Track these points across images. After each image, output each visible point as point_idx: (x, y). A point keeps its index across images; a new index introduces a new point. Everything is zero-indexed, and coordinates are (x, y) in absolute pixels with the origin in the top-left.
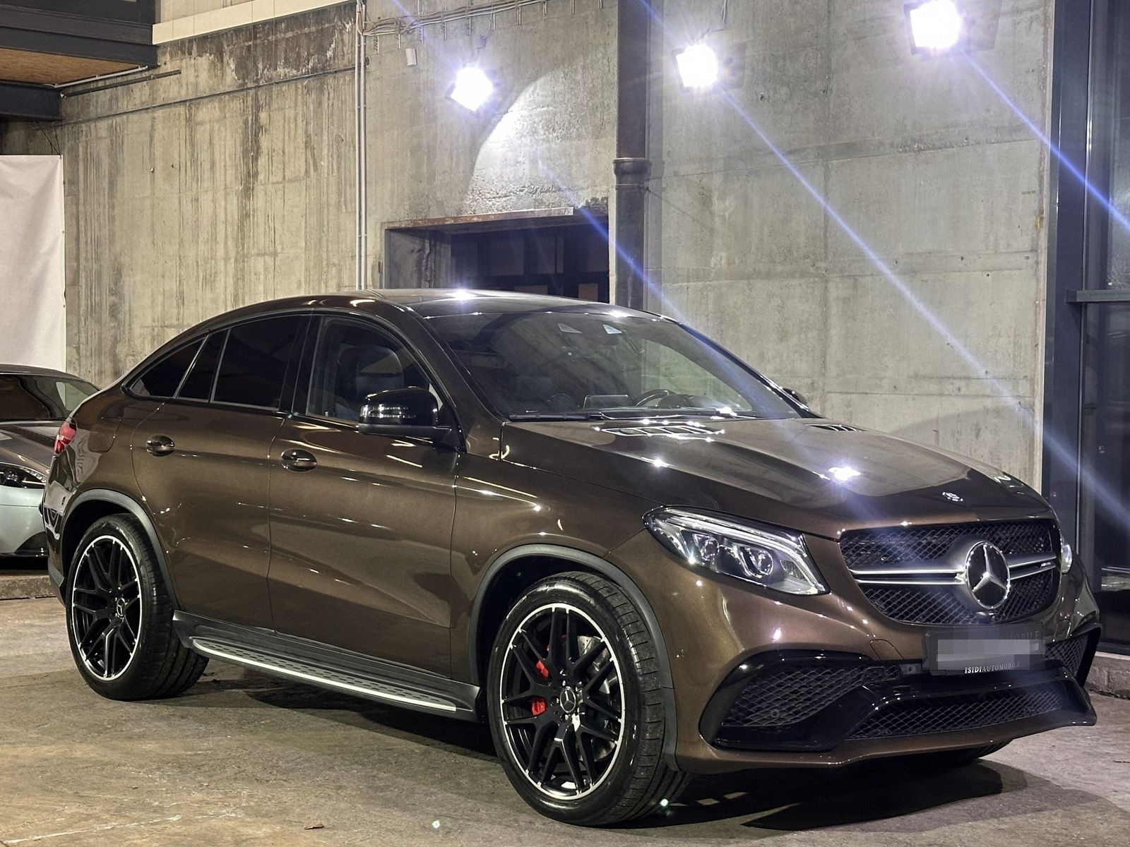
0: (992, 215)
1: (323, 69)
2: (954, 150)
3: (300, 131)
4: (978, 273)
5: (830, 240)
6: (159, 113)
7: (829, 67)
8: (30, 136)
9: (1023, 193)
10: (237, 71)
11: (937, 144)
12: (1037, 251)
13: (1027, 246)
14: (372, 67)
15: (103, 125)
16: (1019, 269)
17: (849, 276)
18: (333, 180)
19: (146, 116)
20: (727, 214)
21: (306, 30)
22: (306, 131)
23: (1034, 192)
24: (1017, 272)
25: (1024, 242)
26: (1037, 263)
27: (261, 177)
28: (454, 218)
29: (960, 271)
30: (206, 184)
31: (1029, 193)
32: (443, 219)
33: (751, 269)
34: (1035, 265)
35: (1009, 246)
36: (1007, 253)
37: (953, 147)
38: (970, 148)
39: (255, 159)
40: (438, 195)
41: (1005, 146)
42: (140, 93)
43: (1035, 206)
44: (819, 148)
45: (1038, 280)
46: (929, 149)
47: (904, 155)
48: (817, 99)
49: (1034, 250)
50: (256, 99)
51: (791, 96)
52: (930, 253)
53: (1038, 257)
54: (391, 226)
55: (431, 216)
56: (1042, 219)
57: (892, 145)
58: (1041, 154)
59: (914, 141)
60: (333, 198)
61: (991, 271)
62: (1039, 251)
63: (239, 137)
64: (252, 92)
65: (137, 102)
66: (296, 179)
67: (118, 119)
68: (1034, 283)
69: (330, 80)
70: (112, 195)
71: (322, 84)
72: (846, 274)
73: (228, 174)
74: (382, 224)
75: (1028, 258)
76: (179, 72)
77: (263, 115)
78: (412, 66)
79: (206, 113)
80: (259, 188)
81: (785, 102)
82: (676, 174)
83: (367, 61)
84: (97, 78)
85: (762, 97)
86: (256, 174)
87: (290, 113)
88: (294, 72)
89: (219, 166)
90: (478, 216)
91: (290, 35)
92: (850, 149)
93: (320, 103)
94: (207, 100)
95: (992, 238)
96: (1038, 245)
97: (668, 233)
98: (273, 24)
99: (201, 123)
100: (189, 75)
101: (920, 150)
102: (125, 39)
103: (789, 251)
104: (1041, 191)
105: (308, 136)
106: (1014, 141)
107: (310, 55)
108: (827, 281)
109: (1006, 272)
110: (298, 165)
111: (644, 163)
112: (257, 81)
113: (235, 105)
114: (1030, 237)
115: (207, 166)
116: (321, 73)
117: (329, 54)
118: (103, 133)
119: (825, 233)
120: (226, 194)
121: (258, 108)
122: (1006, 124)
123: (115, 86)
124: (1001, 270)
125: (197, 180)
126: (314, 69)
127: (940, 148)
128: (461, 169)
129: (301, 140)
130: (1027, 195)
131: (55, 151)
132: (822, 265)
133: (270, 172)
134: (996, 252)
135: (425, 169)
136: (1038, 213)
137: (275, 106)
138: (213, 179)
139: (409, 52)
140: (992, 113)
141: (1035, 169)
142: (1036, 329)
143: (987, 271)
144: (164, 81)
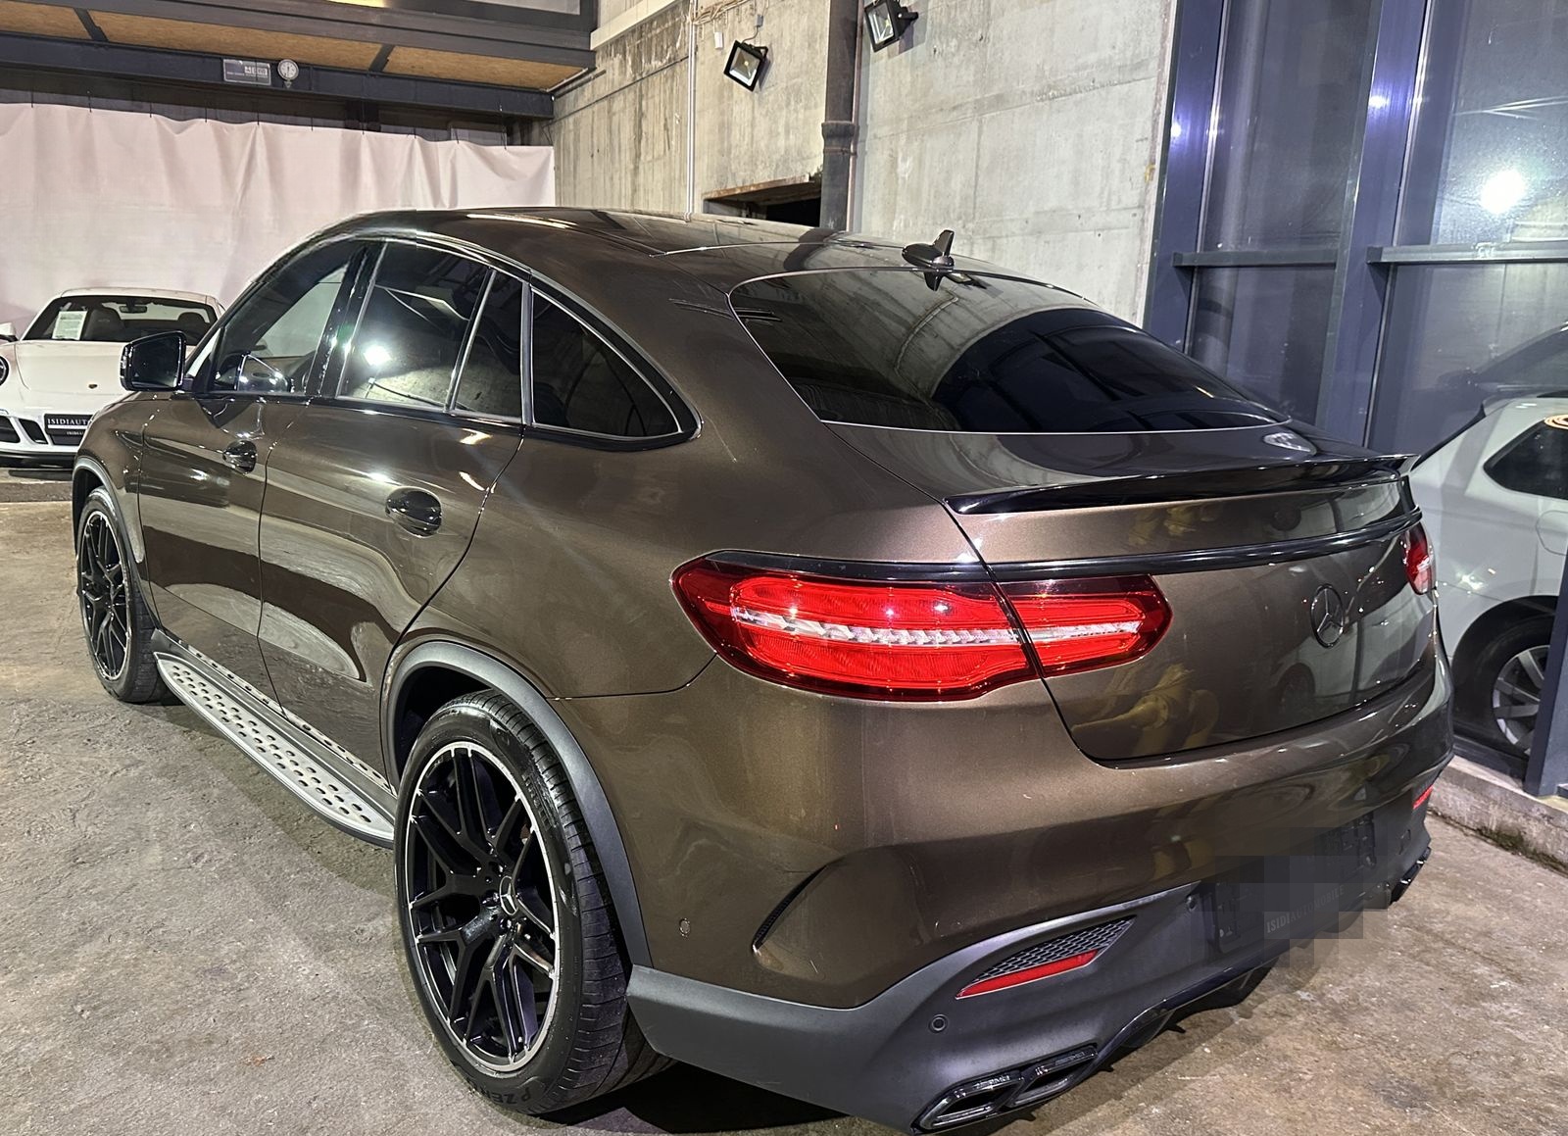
0: (1109, 167)
1: (674, 59)
2: (1082, 95)
3: (662, 115)
4: (1089, 233)
5: (978, 200)
6: (596, 106)
7: (988, 13)
8: (541, 133)
9: (1137, 141)
10: (632, 67)
11: (1068, 90)
12: (1143, 207)
13: (1135, 200)
14: (699, 53)
15: (571, 119)
16: (1127, 228)
17: (989, 238)
18: (678, 157)
19: (589, 110)
20: (907, 176)
21: (666, 26)
22: (665, 115)
23: (1146, 139)
24: (1124, 231)
25: (1131, 197)
26: (1143, 221)
27: (642, 158)
28: (741, 188)
29: (1076, 231)
30: (617, 165)
31: (1142, 140)
32: (734, 190)
33: (920, 232)
34: (1140, 223)
35: (1119, 201)
36: (1119, 210)
37: (1081, 92)
38: (1095, 92)
39: (640, 142)
40: (733, 167)
41: (1126, 87)
42: (588, 93)
43: (1146, 155)
44: (977, 101)
45: (1142, 241)
46: (1061, 96)
47: (1041, 103)
48: (977, 49)
49: (1141, 206)
50: (641, 90)
51: (958, 48)
52: (1054, 211)
53: (1144, 213)
54: (708, 196)
55: (729, 187)
56: (1152, 170)
57: (1032, 93)
58: (1156, 94)
59: (1050, 87)
60: (677, 173)
61: (1103, 230)
62: (1146, 207)
63: (632, 123)
64: (639, 83)
65: (586, 99)
66: (659, 158)
67: (577, 115)
68: (1138, 243)
69: (677, 68)
70: (575, 178)
71: (674, 72)
72: (987, 235)
73: (627, 157)
74: (702, 195)
75: (1135, 215)
76: (604, 72)
77: (644, 103)
78: (719, 49)
79: (618, 104)
80: (641, 167)
81: (954, 55)
82: (875, 137)
83: (696, 49)
84: (565, 81)
85: (935, 51)
86: (640, 154)
87: (657, 99)
88: (660, 63)
89: (623, 148)
90: (754, 185)
91: (658, 31)
92: (1000, 101)
93: (672, 90)
94: (617, 94)
95: (1106, 194)
96: (1145, 200)
97: (868, 196)
98: (650, 20)
99: (614, 114)
100: (609, 74)
101: (1054, 97)
102: (566, 45)
103: (948, 213)
104: (1154, 138)
105: (666, 120)
106: (1134, 80)
107: (668, 47)
108: (972, 244)
109: (1116, 231)
110: (660, 147)
111: (847, 126)
112: (641, 74)
113: (631, 96)
114: (1139, 191)
115: (617, 150)
116: (673, 63)
117: (678, 45)
118: (571, 127)
119: (975, 193)
120: (626, 173)
121: (641, 97)
122: (1129, 63)
123: (576, 88)
124: (1110, 229)
125: (613, 162)
126: (670, 60)
127: (1071, 94)
128: (745, 142)
129: (662, 123)
130: (1140, 143)
131: (552, 145)
132: (970, 226)
133: (647, 153)
134: (1108, 209)
135: (726, 144)
136: (1148, 163)
137: (650, 95)
138: (620, 161)
139: (718, 36)
140: (1117, 51)
141: (1149, 112)
142: (1135, 295)
143: (1099, 230)
144: (597, 80)
